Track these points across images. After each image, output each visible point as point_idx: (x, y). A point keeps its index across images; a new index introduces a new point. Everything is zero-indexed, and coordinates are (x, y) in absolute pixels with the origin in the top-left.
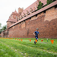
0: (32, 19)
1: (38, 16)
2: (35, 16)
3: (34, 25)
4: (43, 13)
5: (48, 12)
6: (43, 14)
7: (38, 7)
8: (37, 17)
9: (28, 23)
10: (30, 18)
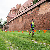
0: (28, 13)
1: (33, 10)
2: (31, 11)
4: (37, 7)
5: (42, 6)
6: (37, 9)
7: (33, 3)
9: (25, 17)
10: (26, 13)
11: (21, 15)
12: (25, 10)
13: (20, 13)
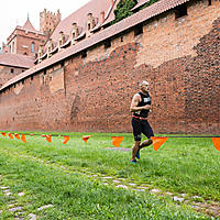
0: (92, 57)
2: (103, 46)
3: (98, 82)
7: (116, 12)
8: (111, 50)
9: (77, 73)
10: (83, 54)
11: (62, 63)
12: (78, 40)
13: (56, 51)
